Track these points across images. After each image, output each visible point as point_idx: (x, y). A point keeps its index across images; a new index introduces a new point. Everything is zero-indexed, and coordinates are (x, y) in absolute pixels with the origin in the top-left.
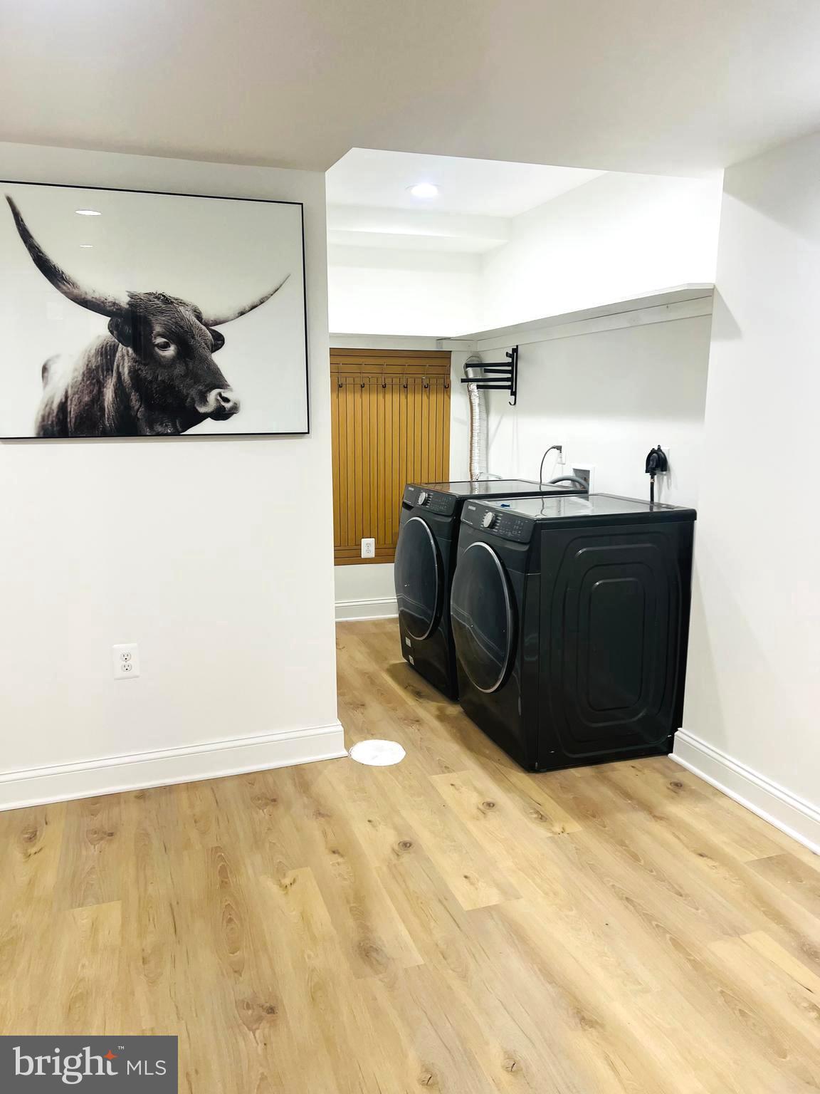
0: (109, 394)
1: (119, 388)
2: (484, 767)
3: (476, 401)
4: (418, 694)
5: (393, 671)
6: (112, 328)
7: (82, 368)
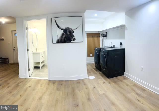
0: (63, 38)
1: (64, 38)
2: (104, 78)
3: (103, 38)
4: (97, 71)
5: (94, 69)
6: (63, 31)
7: (60, 36)
